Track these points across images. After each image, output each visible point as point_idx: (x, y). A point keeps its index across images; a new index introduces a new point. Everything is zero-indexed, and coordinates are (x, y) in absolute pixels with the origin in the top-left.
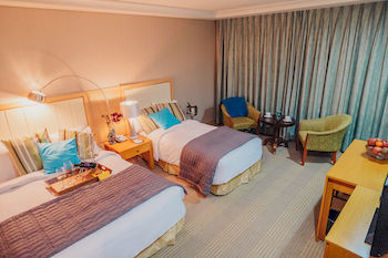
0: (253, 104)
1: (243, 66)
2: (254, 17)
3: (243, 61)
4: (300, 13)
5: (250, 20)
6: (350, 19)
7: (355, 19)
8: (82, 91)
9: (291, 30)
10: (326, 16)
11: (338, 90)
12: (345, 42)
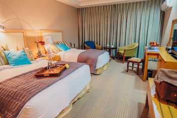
0: (97, 43)
1: (92, 27)
2: (95, 7)
3: (92, 26)
4: (115, 5)
5: (94, 8)
6: (133, 8)
7: (135, 7)
8: (22, 29)
9: (111, 12)
10: (124, 7)
11: (131, 35)
12: (132, 16)
